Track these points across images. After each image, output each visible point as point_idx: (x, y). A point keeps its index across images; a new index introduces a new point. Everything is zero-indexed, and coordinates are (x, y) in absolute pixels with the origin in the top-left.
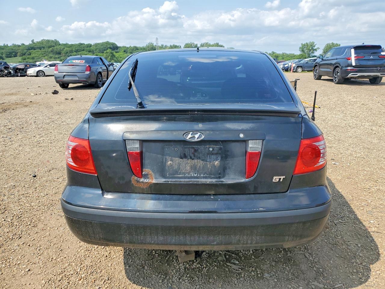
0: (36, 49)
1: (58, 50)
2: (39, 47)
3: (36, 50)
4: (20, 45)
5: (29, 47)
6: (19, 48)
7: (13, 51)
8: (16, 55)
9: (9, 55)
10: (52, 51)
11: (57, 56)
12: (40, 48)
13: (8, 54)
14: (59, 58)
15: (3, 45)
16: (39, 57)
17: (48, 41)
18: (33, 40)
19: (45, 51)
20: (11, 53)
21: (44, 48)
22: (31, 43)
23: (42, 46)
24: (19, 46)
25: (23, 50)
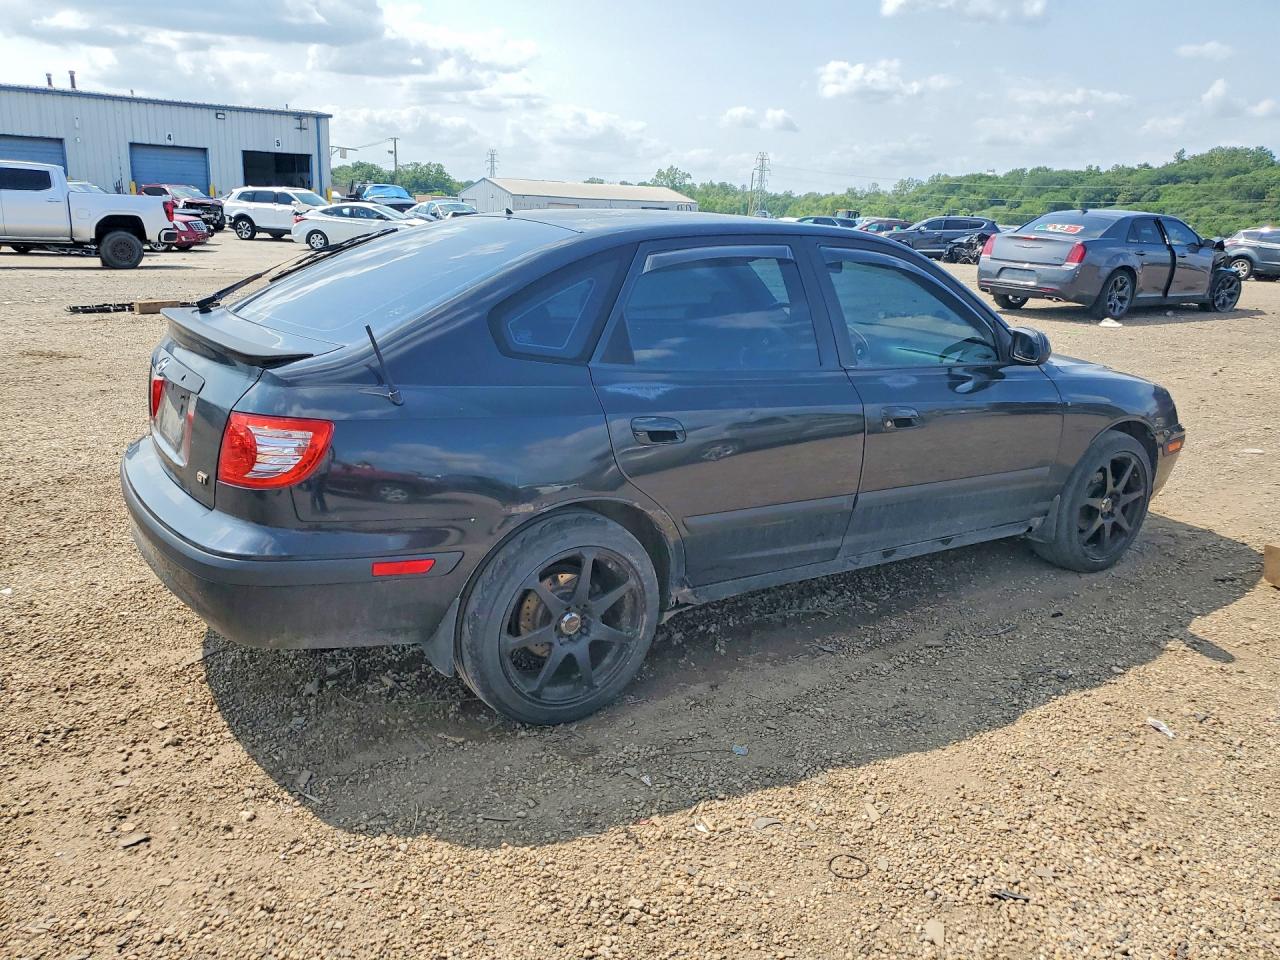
0: (1180, 182)
1: (1259, 183)
2: (1194, 173)
3: (1179, 185)
4: (1136, 168)
5: (1163, 175)
6: (1128, 178)
7: (1108, 187)
8: (1112, 200)
9: (1091, 200)
10: (1233, 188)
11: (1247, 205)
12: (1196, 179)
13: (1092, 195)
14: (1251, 212)
15: (1084, 169)
16: (1181, 208)
17: (1234, 152)
18: (1183, 151)
19: (1211, 188)
20: (1099, 194)
21: (1209, 176)
22: (1172, 159)
23: (1205, 169)
24: (1131, 172)
25: (1140, 184)
